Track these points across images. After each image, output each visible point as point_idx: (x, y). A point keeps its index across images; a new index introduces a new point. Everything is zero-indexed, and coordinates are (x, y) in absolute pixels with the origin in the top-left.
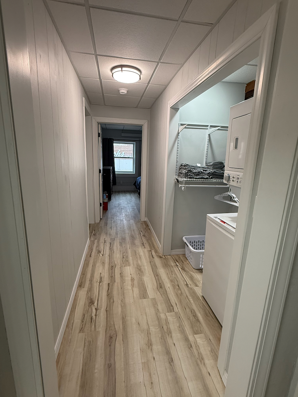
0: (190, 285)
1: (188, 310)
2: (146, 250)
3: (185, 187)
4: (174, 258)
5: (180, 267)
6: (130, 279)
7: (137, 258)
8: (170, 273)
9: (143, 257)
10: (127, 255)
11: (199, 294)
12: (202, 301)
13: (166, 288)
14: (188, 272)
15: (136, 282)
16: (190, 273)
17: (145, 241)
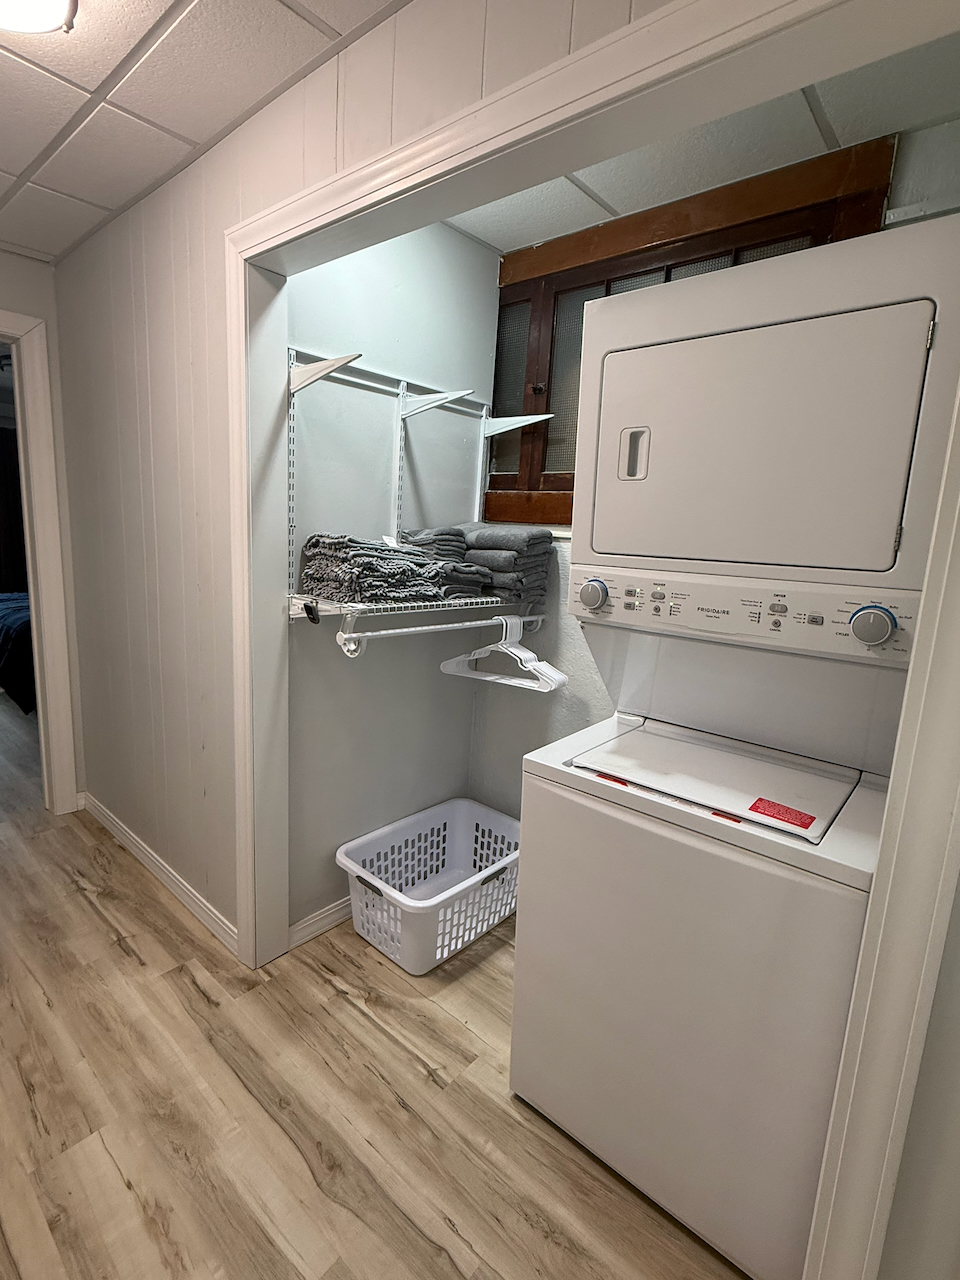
0: (445, 1068)
1: (511, 1219)
2: (153, 976)
3: (364, 644)
4: (309, 961)
5: (358, 997)
6: (134, 1222)
7: (121, 1049)
8: (339, 1054)
9: (155, 1026)
10: (48, 1060)
11: (498, 1095)
12: (525, 1124)
13: (357, 1152)
14: (403, 1004)
15: (184, 1225)
16: (412, 1008)
17: (127, 926)
